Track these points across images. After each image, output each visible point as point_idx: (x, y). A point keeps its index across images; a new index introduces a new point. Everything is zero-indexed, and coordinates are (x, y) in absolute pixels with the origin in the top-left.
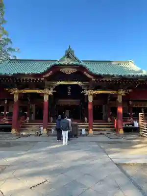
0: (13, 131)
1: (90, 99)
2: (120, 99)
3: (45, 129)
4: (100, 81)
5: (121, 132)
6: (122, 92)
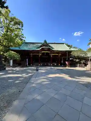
0: (31, 65)
1: (51, 56)
2: (59, 56)
4: (54, 52)
5: (59, 65)
6: (60, 54)
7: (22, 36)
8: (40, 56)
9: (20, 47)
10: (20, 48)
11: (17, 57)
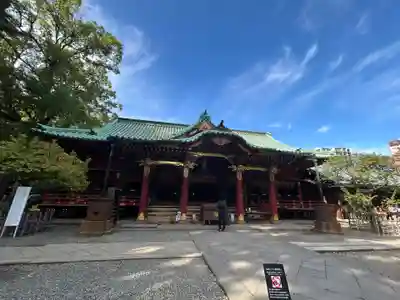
0: (141, 216)
1: (240, 177)
2: (272, 179)
3: (184, 215)
5: (276, 218)
7: (111, 99)
8: (186, 173)
9: (96, 130)
10: (92, 133)
11: (73, 169)
